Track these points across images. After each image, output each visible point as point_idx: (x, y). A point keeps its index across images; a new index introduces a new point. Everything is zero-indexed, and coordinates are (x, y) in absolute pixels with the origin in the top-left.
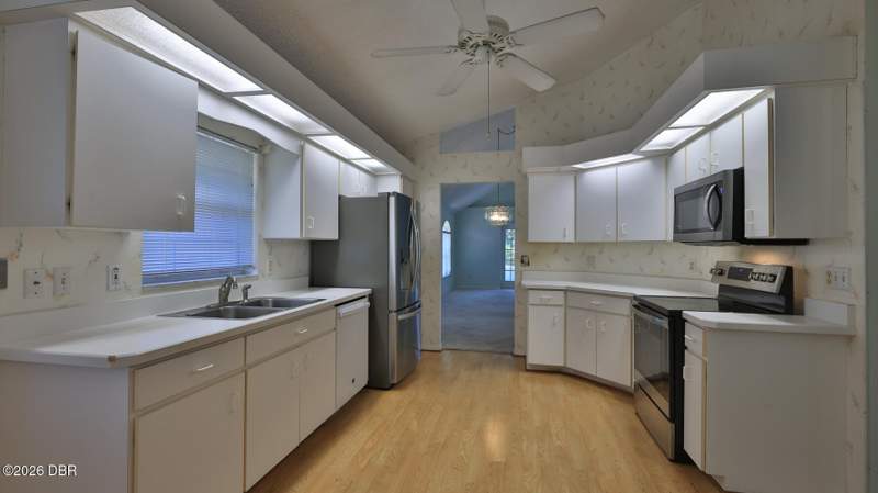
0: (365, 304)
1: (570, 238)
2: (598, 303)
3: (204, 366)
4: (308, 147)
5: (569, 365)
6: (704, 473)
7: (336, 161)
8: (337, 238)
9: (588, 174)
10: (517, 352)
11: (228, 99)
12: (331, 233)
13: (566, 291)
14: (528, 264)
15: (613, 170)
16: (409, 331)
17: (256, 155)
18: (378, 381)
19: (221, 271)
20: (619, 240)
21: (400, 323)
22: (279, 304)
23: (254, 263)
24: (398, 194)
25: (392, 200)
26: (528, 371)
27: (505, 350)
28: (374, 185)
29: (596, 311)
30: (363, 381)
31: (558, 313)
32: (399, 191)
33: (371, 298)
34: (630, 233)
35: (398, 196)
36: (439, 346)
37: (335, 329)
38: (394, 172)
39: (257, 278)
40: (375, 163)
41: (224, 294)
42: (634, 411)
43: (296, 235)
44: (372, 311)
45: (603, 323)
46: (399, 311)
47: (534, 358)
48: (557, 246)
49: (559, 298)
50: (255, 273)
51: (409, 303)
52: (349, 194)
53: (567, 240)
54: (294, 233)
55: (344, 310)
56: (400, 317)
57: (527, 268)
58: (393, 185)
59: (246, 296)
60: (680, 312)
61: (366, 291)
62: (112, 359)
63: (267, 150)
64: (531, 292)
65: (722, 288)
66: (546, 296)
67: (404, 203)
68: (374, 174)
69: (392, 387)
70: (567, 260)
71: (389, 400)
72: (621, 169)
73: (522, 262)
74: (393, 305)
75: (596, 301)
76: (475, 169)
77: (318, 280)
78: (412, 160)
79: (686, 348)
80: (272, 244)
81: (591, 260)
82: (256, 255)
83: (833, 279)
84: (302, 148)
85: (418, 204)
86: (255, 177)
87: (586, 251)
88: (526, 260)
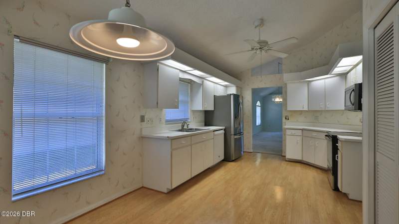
0: (223, 132)
1: (306, 108)
3: (183, 141)
4: (205, 81)
5: (304, 160)
6: (341, 192)
7: (213, 84)
8: (213, 109)
9: (313, 83)
10: (283, 154)
11: (185, 72)
12: (211, 108)
13: (302, 130)
14: (289, 119)
15: (323, 81)
16: (239, 142)
17: (189, 85)
18: (227, 159)
19: (181, 120)
20: (326, 109)
21: (235, 139)
22: (196, 130)
23: (189, 118)
24: (234, 94)
25: (232, 96)
26: (287, 161)
27: (279, 153)
28: (226, 90)
29: (314, 138)
30: (222, 158)
31: (299, 139)
32: (235, 93)
33: (225, 130)
34: (331, 107)
35: (234, 95)
36: (252, 151)
37: (213, 138)
38: (233, 85)
39: (190, 122)
40: (226, 83)
41: (183, 126)
42: (327, 176)
43: (202, 109)
44: (225, 134)
45: (317, 143)
46: (235, 135)
47: (289, 156)
48: (301, 112)
49: (300, 132)
50: (189, 120)
51: (238, 132)
52: (217, 95)
53: (305, 109)
54: (201, 108)
55: (216, 133)
56: (235, 137)
57: (288, 121)
58: (233, 90)
59: (188, 127)
60: (336, 136)
61: (224, 127)
62: (168, 137)
63: (193, 83)
64: (287, 130)
66: (293, 132)
67: (237, 97)
68: (226, 86)
69: (233, 161)
70: (305, 117)
71: (231, 165)
72: (326, 80)
73: (286, 118)
74: (232, 132)
75: (314, 134)
76: (265, 82)
77: (207, 124)
78: (240, 80)
79: (338, 149)
80: (194, 112)
81: (316, 118)
82: (189, 115)
84: (203, 82)
85: (242, 97)
86: (189, 91)
87: (314, 114)
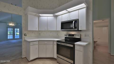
2: (47, 43)
13: (39, 41)
14: (26, 35)
15: (46, 17)
29: (46, 44)
31: (37, 46)
42: (56, 62)
49: (37, 43)
53: (37, 30)
57: (26, 36)
64: (31, 42)
65: (65, 37)
66: (34, 43)
70: (35, 34)
75: (46, 42)
81: (40, 34)
83: (86, 35)
88: (25, 34)
